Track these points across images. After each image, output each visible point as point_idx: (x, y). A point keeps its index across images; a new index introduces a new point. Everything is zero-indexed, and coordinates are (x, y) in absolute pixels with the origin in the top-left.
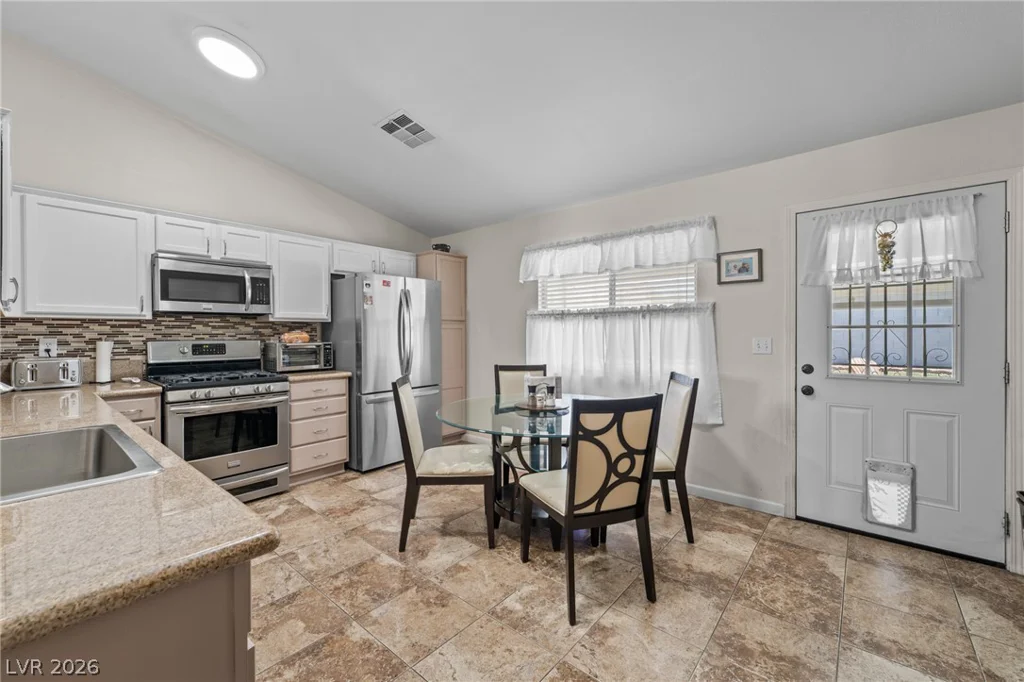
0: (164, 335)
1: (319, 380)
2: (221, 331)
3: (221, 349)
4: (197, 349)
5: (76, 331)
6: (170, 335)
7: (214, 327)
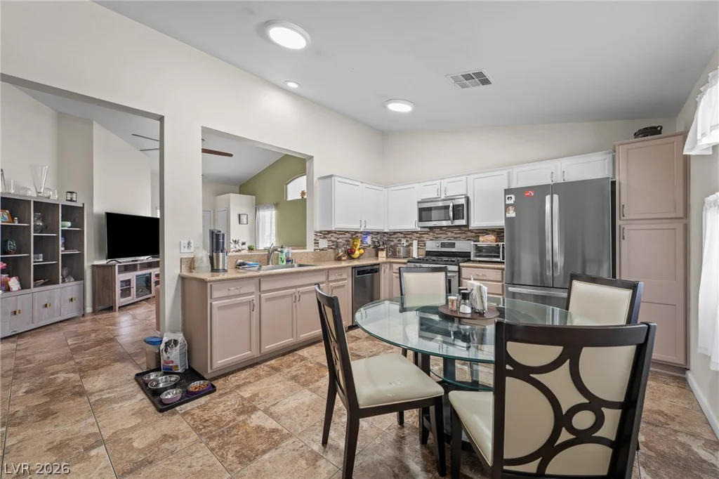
0: (436, 238)
1: (476, 267)
2: (458, 236)
3: (453, 245)
4: (443, 245)
5: (410, 236)
6: (438, 238)
7: (455, 233)
